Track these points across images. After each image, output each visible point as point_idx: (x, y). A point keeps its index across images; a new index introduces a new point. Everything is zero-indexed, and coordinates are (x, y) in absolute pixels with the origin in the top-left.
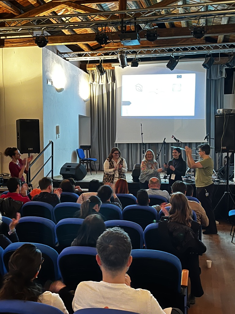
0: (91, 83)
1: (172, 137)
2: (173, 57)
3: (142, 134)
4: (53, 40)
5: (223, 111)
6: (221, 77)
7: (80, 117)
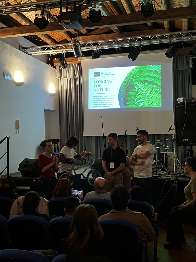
0: (59, 78)
1: (137, 129)
2: (135, 47)
3: (103, 126)
4: (6, 31)
5: (183, 100)
6: (188, 67)
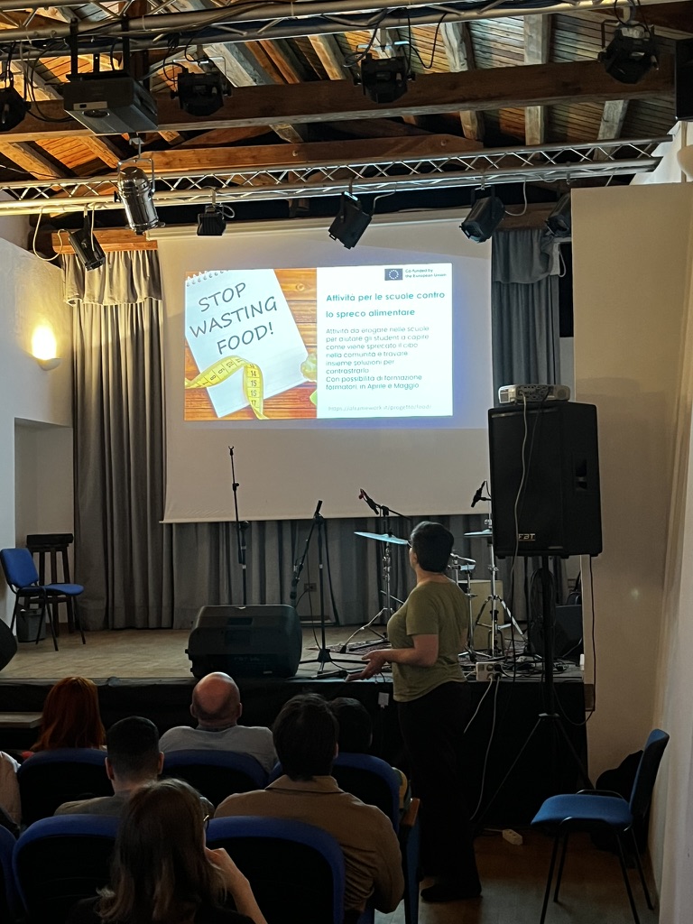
0: (72, 302)
1: (361, 497)
3: (235, 486)
6: (546, 275)
7: (22, 427)
